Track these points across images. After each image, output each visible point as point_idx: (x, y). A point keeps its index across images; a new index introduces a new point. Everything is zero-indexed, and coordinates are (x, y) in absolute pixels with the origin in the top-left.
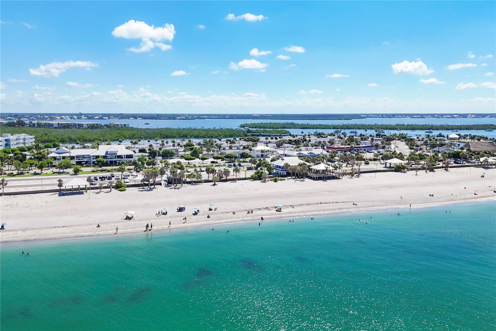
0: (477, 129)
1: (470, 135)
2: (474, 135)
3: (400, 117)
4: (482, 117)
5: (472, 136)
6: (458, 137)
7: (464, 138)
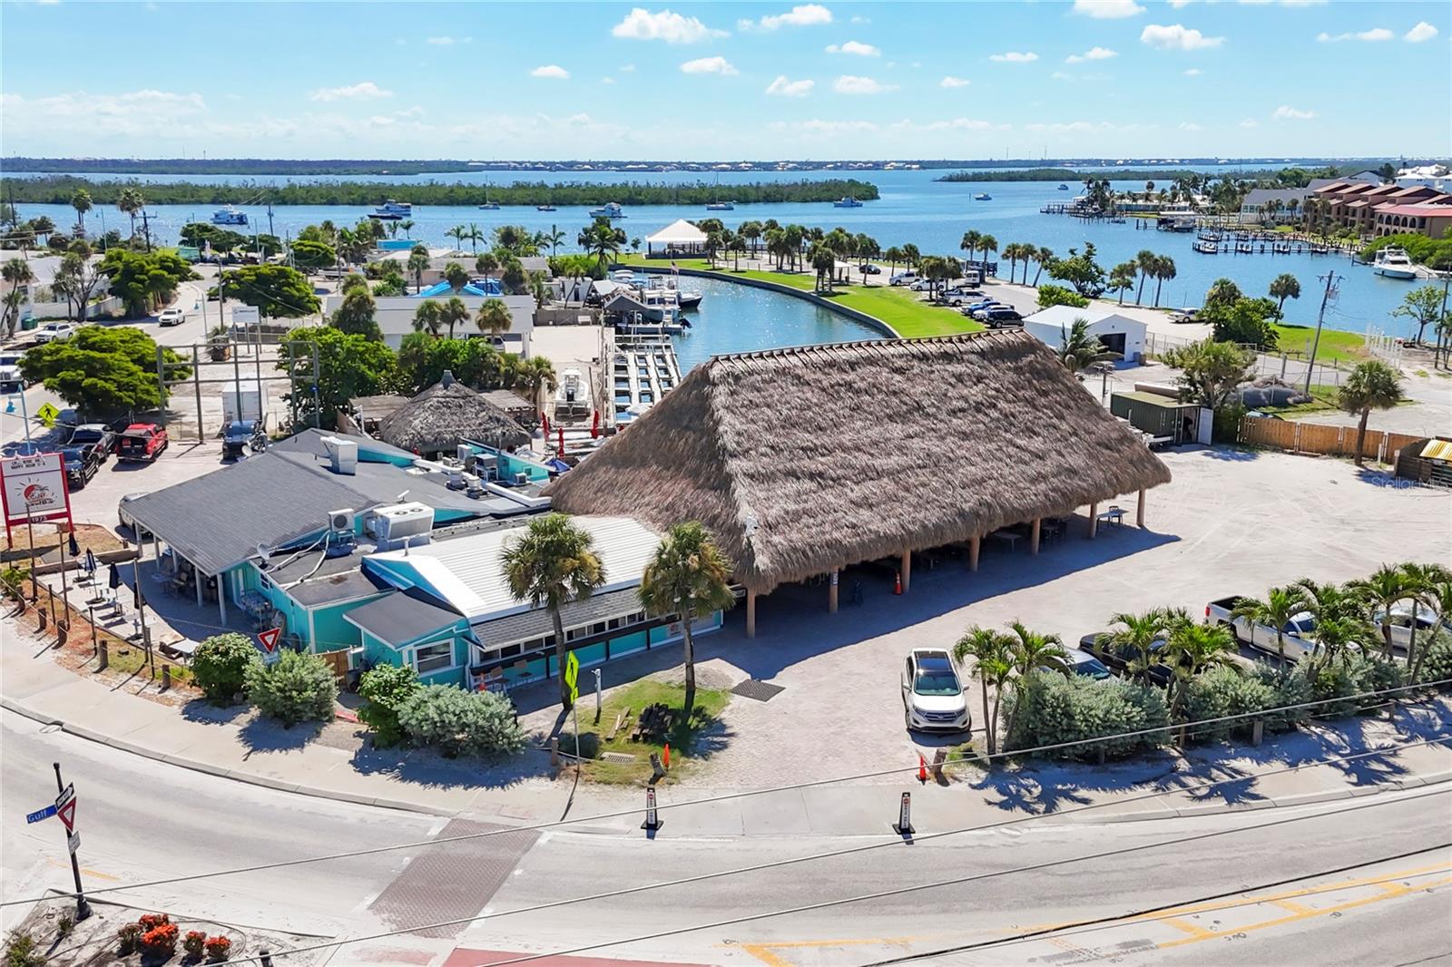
0: (805, 201)
1: (773, 224)
2: (791, 230)
3: (588, 170)
4: (814, 168)
5: (784, 236)
6: (702, 238)
7: (738, 246)
